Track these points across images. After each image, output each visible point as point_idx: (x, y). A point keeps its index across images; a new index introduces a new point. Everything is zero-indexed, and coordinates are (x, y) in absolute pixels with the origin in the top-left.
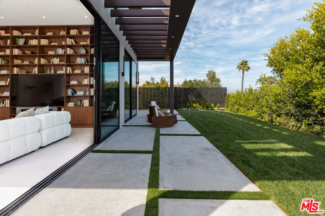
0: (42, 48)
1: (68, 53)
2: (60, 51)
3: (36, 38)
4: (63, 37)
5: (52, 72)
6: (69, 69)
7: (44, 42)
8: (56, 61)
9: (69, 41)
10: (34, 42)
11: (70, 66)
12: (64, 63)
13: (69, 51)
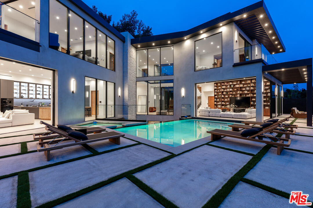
0: (241, 88)
1: (251, 89)
2: (248, 89)
3: (238, 84)
4: (249, 83)
5: (244, 96)
6: (252, 94)
7: (241, 86)
8: (246, 92)
9: (252, 85)
10: (237, 86)
11: (252, 93)
12: (249, 92)
13: (252, 88)
